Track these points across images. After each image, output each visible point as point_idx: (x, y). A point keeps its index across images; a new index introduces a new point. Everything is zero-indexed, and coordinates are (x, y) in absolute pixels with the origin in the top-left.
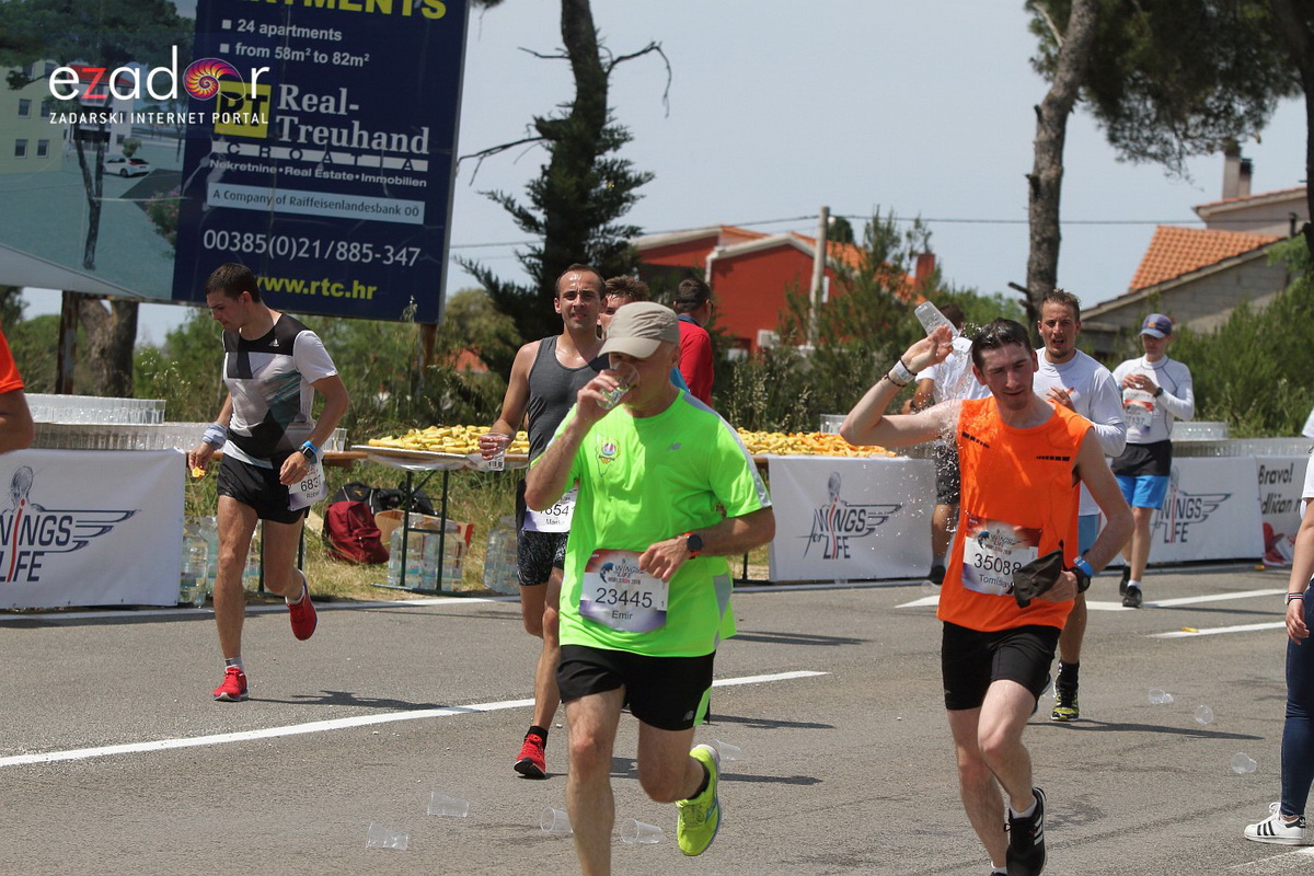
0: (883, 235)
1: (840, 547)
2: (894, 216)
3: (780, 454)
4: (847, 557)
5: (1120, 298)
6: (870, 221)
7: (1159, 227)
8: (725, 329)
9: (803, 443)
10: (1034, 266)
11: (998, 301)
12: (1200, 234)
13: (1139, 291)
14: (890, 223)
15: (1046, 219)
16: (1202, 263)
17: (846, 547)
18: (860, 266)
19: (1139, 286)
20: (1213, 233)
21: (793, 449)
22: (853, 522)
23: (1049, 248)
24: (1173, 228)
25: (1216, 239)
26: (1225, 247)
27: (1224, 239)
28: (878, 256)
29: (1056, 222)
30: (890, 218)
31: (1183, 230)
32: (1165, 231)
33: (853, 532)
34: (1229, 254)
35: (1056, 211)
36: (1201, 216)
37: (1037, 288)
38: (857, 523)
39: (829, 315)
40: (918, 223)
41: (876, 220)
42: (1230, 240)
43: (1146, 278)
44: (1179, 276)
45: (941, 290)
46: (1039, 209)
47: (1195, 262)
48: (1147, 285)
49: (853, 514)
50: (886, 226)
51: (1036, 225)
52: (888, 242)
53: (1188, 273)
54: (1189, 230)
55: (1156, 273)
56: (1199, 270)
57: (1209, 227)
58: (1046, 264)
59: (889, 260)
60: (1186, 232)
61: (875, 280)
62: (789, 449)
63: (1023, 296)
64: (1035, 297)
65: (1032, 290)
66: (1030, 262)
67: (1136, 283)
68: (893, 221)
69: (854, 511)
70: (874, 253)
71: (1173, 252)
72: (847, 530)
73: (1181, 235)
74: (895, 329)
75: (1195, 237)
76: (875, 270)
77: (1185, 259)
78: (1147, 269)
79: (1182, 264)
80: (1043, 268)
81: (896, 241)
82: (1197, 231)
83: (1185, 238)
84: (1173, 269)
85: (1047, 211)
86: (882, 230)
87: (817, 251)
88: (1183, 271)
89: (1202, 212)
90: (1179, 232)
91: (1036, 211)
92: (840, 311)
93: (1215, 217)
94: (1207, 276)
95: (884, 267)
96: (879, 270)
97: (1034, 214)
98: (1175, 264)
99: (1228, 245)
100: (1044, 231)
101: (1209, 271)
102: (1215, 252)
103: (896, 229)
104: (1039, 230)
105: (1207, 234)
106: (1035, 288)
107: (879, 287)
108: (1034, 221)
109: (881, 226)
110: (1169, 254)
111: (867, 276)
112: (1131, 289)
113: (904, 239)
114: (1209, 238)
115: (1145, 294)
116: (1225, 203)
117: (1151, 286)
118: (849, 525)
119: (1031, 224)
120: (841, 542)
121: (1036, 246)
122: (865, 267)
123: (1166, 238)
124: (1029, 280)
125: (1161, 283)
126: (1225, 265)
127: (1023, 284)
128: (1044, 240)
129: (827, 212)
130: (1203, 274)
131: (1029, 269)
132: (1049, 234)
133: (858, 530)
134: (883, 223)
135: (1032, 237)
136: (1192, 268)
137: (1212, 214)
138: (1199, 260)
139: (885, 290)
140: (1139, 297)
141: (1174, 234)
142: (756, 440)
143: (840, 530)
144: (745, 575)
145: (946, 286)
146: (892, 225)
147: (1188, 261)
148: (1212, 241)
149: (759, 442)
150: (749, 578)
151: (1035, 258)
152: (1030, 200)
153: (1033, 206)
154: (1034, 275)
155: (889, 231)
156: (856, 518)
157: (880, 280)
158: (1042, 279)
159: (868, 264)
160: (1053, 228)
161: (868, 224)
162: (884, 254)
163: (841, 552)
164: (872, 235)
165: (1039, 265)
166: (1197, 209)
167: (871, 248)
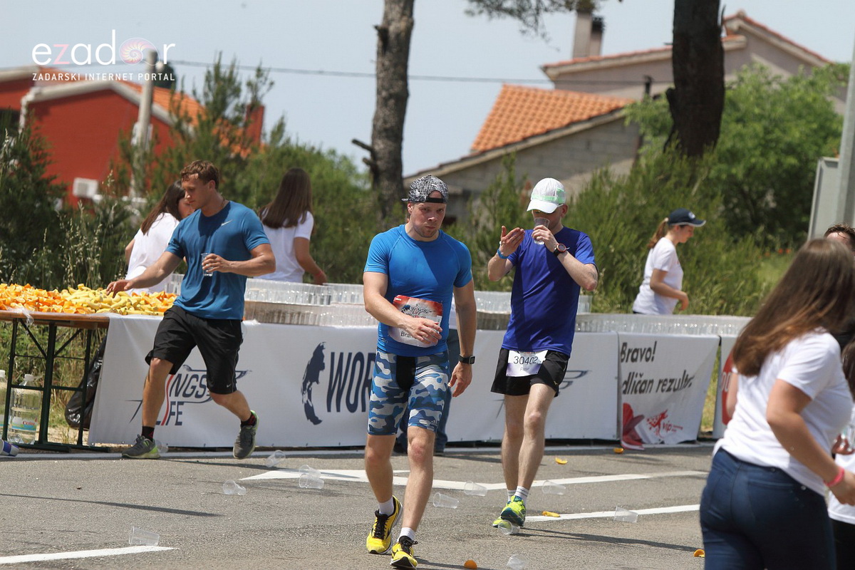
0: (222, 84)
1: (172, 414)
2: (237, 64)
3: (122, 314)
4: (178, 423)
5: (463, 159)
6: (212, 70)
7: (505, 86)
8: (55, 178)
9: (146, 303)
10: (380, 123)
11: (332, 157)
12: (548, 94)
13: (484, 152)
14: (231, 73)
15: (394, 73)
16: (548, 126)
17: (181, 413)
18: (199, 117)
19: (481, 147)
20: (562, 94)
21: (136, 309)
22: (194, 387)
23: (396, 104)
24: (520, 87)
25: (565, 100)
26: (572, 109)
27: (572, 101)
28: (218, 106)
29: (404, 77)
30: (233, 66)
31: (529, 90)
32: (511, 89)
33: (193, 398)
34: (576, 117)
35: (405, 67)
36: (549, 76)
37: (382, 146)
38: (198, 388)
39: (163, 165)
40: (259, 72)
41: (217, 68)
42: (579, 102)
43: (489, 139)
44: (525, 139)
45: (284, 145)
46: (387, 63)
47: (541, 124)
48: (489, 146)
49: (194, 379)
50: (227, 75)
51: (383, 79)
52: (229, 92)
53: (534, 136)
54: (536, 90)
55: (500, 134)
56: (548, 132)
57: (557, 88)
58: (392, 122)
59: (230, 112)
60: (532, 92)
61: (215, 131)
62: (132, 309)
63: (367, 154)
64: (380, 155)
65: (377, 148)
66: (376, 119)
67: (478, 143)
68: (235, 71)
69: (196, 376)
70: (215, 102)
71: (519, 112)
72: (185, 395)
73: (527, 95)
74: (232, 184)
75: (542, 97)
76: (214, 120)
77: (531, 120)
78: (491, 129)
79: (528, 126)
80: (388, 126)
81: (237, 92)
82: (544, 92)
83: (531, 98)
84: (518, 131)
85: (395, 66)
86: (223, 79)
87: (142, 99)
88: (528, 133)
89: (551, 72)
90: (525, 91)
91: (383, 65)
92: (175, 162)
93: (563, 77)
94: (555, 140)
95: (224, 118)
96: (219, 121)
97: (382, 68)
98: (521, 125)
99: (577, 108)
100: (391, 86)
101: (557, 135)
102: (562, 114)
103: (238, 79)
104: (386, 85)
105: (555, 95)
106: (380, 146)
107: (218, 141)
108: (382, 75)
109: (222, 75)
110: (514, 114)
111: (205, 126)
112: (473, 150)
113: (244, 88)
114: (557, 99)
115: (490, 156)
116: (574, 63)
117: (495, 148)
118: (189, 391)
119: (378, 78)
120: (174, 409)
121: (383, 102)
122: (204, 118)
123: (512, 98)
124: (374, 138)
125: (506, 145)
126: (575, 129)
127: (368, 142)
128: (391, 96)
129: (155, 57)
130: (551, 136)
131: (374, 126)
132: (396, 90)
133: (197, 396)
134: (224, 71)
135: (379, 92)
136: (538, 130)
137: (561, 75)
138: (546, 122)
139: (225, 142)
140: (483, 159)
141: (520, 94)
142: (97, 298)
143: (177, 394)
144: (80, 440)
145: (288, 141)
146: (234, 74)
147: (534, 123)
148: (560, 102)
149: (101, 300)
150: (85, 444)
151: (381, 115)
152: (378, 53)
153: (380, 60)
154: (380, 132)
155: (230, 80)
156: (197, 384)
157: (219, 133)
158: (388, 137)
159: (207, 114)
160: (400, 83)
161: (209, 72)
162: (224, 105)
163: (173, 419)
164: (212, 83)
165: (385, 122)
166: (545, 69)
167: (211, 98)
